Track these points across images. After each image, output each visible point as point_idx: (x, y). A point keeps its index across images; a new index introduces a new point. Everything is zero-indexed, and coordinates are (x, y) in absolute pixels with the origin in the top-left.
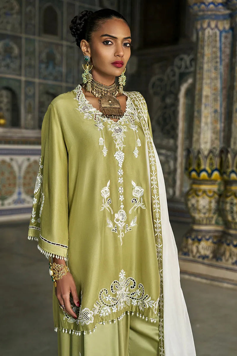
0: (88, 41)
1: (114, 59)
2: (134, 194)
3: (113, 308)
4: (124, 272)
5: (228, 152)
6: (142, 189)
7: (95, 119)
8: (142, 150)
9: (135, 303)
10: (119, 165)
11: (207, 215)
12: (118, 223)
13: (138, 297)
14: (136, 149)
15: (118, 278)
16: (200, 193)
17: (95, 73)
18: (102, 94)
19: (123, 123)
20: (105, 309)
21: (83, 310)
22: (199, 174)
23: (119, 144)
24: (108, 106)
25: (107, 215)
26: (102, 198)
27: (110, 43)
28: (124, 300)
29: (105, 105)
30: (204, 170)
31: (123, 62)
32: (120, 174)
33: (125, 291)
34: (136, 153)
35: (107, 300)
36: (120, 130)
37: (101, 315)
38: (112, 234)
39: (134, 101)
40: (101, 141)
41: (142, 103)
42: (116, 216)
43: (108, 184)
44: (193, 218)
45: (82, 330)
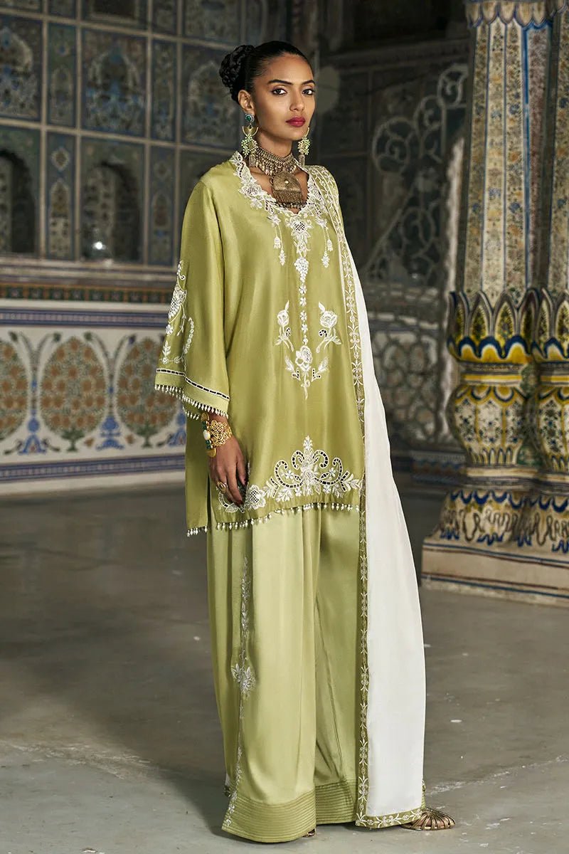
0: (248, 91)
1: (290, 115)
2: (322, 322)
3: (296, 491)
4: (311, 441)
5: (541, 297)
6: (335, 315)
7: (267, 209)
8: (334, 257)
9: (327, 489)
10: (301, 279)
11: (498, 444)
12: (300, 365)
13: (333, 480)
14: (326, 254)
15: (302, 448)
16: (482, 394)
17: (263, 138)
18: (275, 170)
19: (306, 216)
20: (284, 490)
21: (250, 489)
22: (478, 351)
23: (302, 248)
24: (284, 188)
25: (285, 352)
26: (278, 326)
27: (282, 92)
28: (312, 483)
29: (281, 187)
30: (490, 340)
31: (304, 119)
32: (302, 292)
33: (313, 470)
34: (326, 261)
35: (287, 477)
36: (302, 227)
37: (279, 500)
38: (293, 381)
39: (318, 181)
40: (278, 242)
41: (330, 184)
42: (298, 354)
43: (287, 306)
44: (467, 452)
45: (249, 519)
